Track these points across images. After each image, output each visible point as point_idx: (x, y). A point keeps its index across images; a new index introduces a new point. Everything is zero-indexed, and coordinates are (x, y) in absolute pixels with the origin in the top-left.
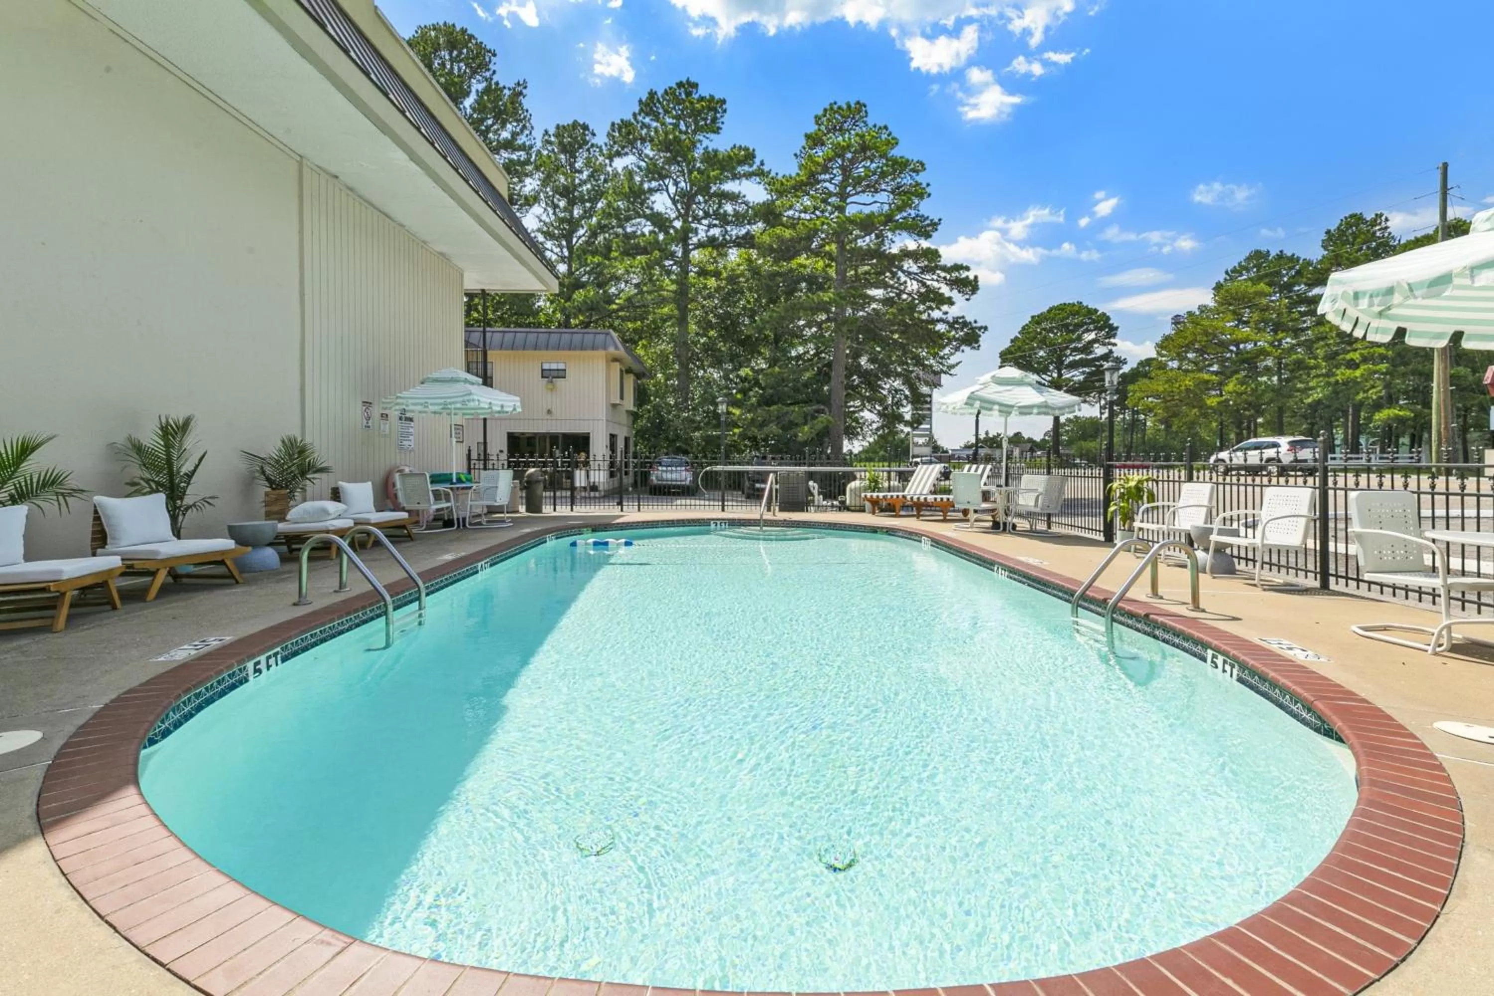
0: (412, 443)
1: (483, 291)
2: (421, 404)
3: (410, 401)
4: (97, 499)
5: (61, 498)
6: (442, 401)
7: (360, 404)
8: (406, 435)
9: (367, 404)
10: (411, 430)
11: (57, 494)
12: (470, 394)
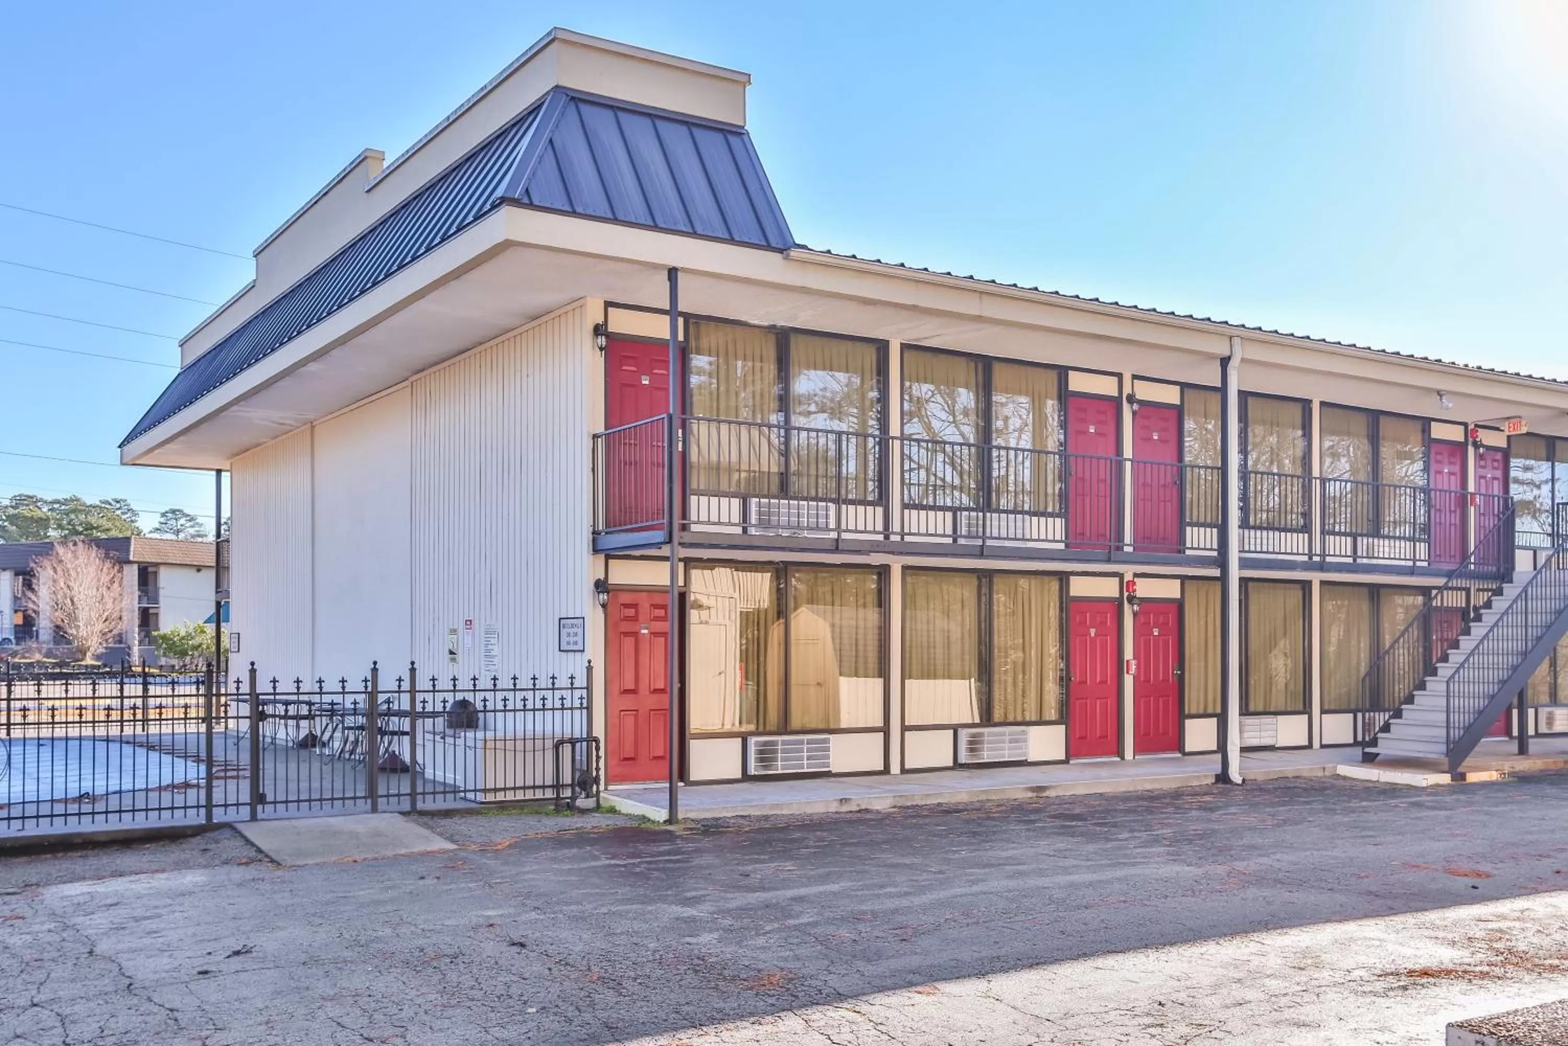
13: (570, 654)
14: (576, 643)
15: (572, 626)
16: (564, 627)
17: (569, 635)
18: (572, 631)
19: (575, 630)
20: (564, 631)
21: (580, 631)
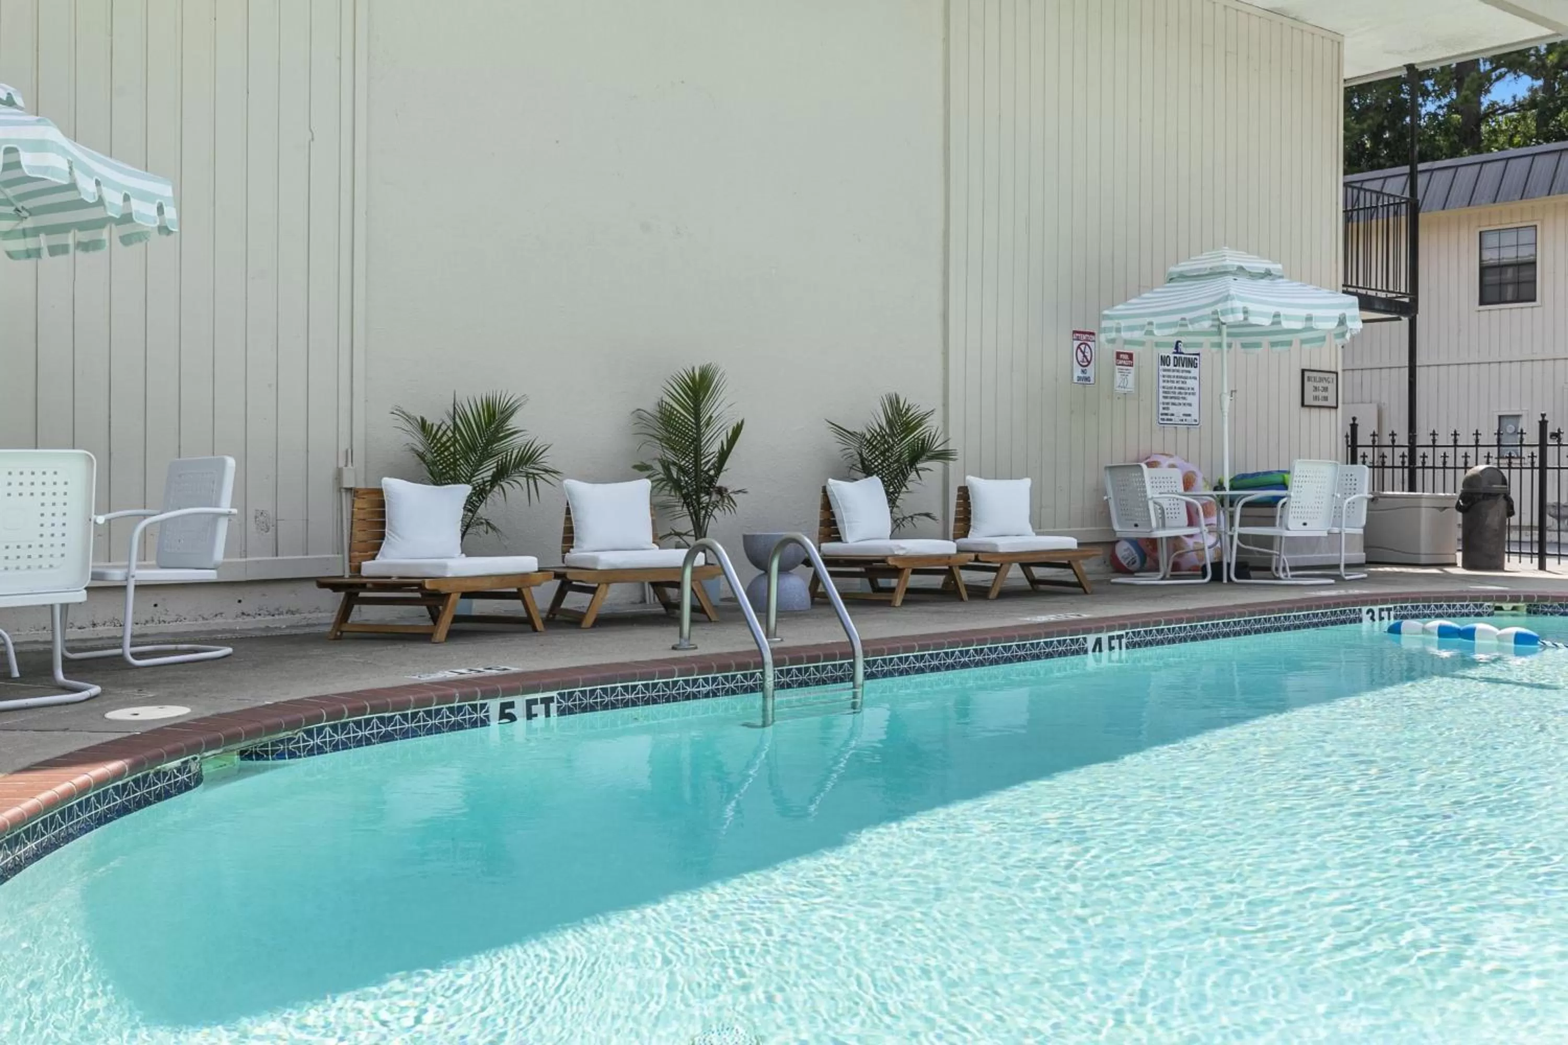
0: (1194, 411)
1: (1410, 67)
2: (1142, 327)
3: (1123, 323)
4: (571, 484)
5: (531, 481)
6: (1176, 318)
7: (1067, 337)
8: (1177, 395)
9: (1084, 336)
10: (1190, 383)
11: (527, 475)
12: (1227, 298)
13: (1313, 410)
14: (1326, 399)
15: (1321, 380)
16: (1309, 379)
17: (1316, 389)
18: (1321, 385)
19: (1325, 384)
20: (1309, 386)
21: (1332, 387)
